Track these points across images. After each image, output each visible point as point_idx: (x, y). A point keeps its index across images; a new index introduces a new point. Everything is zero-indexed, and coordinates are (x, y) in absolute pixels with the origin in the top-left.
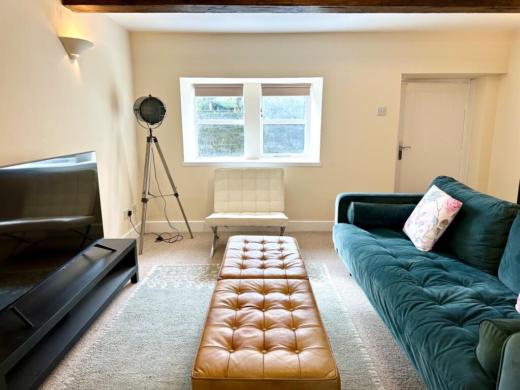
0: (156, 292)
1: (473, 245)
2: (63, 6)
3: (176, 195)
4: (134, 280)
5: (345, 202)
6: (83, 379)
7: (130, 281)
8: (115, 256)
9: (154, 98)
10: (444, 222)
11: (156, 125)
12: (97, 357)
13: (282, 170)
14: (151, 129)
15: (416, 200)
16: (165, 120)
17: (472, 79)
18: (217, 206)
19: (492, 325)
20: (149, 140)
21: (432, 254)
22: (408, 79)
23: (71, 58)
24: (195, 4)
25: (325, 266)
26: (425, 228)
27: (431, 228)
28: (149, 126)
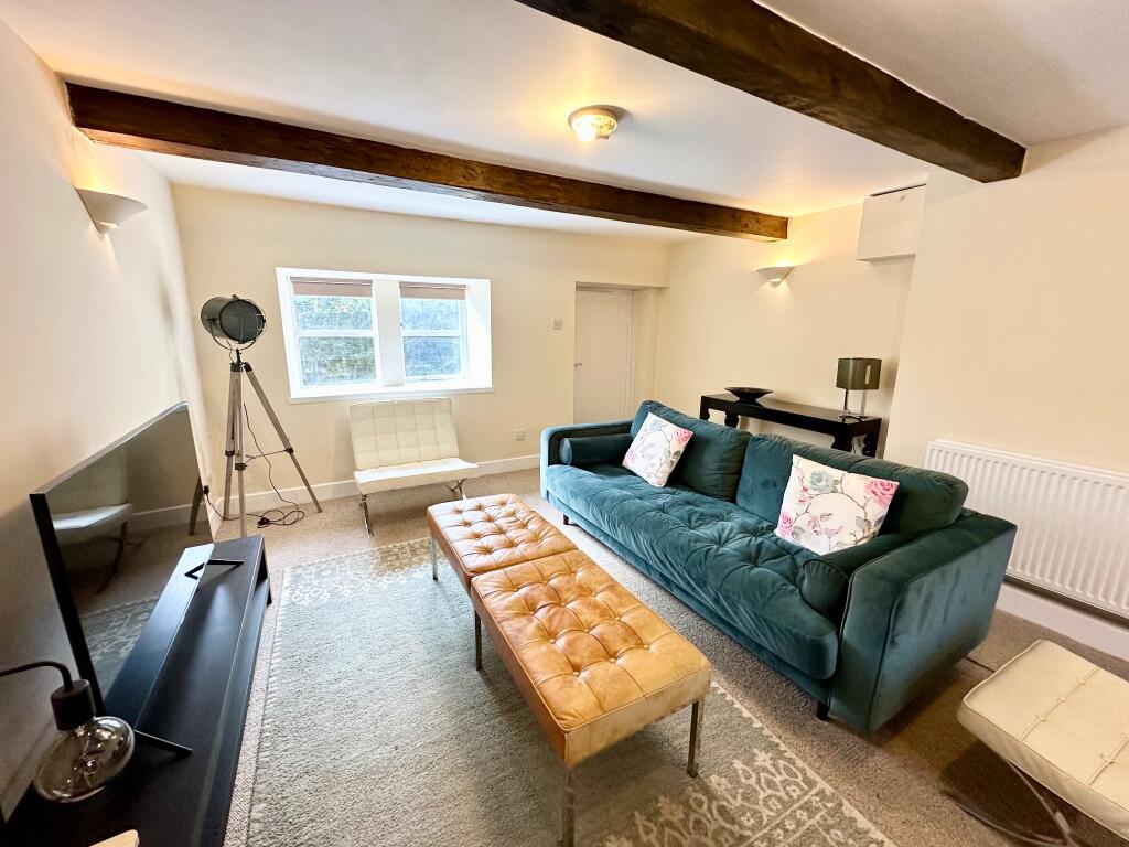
0: (318, 611)
1: (709, 475)
2: (75, 128)
3: (290, 451)
6: (283, 798)
9: (243, 301)
10: (676, 453)
11: (246, 344)
12: (285, 751)
13: (449, 401)
14: (238, 351)
16: (260, 339)
17: (634, 290)
18: (360, 460)
19: (822, 565)
20: (236, 367)
21: (669, 489)
22: (581, 287)
23: (100, 229)
24: (352, 169)
26: (656, 461)
27: (663, 461)
28: (235, 345)
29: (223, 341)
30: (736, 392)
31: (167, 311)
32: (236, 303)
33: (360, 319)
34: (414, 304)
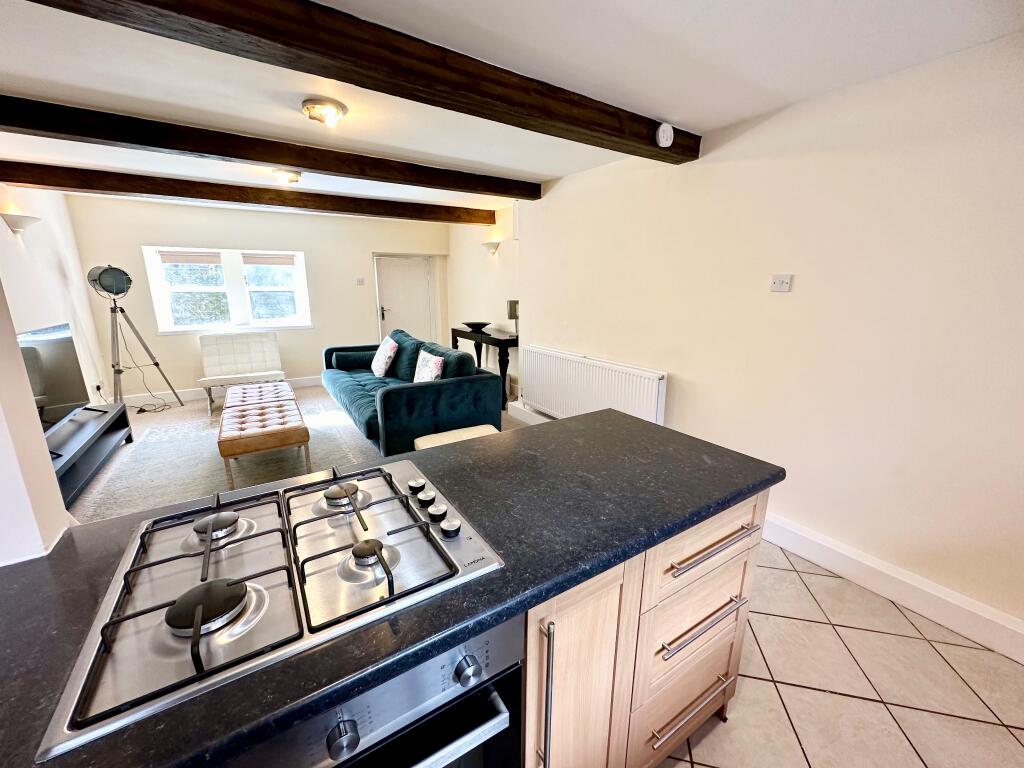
0: (157, 444)
3: (157, 364)
4: (129, 440)
5: (329, 353)
7: (124, 442)
8: (108, 417)
9: (115, 268)
10: (390, 357)
11: (121, 295)
13: (275, 334)
14: (114, 300)
15: (375, 348)
18: (206, 371)
20: (113, 310)
22: (379, 255)
23: (14, 232)
25: (320, 405)
26: (380, 363)
27: (383, 362)
28: (113, 296)
29: (105, 294)
30: (469, 325)
31: (64, 276)
32: (110, 270)
33: (215, 280)
34: (250, 268)
